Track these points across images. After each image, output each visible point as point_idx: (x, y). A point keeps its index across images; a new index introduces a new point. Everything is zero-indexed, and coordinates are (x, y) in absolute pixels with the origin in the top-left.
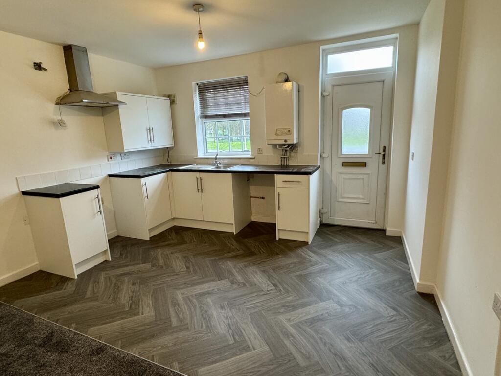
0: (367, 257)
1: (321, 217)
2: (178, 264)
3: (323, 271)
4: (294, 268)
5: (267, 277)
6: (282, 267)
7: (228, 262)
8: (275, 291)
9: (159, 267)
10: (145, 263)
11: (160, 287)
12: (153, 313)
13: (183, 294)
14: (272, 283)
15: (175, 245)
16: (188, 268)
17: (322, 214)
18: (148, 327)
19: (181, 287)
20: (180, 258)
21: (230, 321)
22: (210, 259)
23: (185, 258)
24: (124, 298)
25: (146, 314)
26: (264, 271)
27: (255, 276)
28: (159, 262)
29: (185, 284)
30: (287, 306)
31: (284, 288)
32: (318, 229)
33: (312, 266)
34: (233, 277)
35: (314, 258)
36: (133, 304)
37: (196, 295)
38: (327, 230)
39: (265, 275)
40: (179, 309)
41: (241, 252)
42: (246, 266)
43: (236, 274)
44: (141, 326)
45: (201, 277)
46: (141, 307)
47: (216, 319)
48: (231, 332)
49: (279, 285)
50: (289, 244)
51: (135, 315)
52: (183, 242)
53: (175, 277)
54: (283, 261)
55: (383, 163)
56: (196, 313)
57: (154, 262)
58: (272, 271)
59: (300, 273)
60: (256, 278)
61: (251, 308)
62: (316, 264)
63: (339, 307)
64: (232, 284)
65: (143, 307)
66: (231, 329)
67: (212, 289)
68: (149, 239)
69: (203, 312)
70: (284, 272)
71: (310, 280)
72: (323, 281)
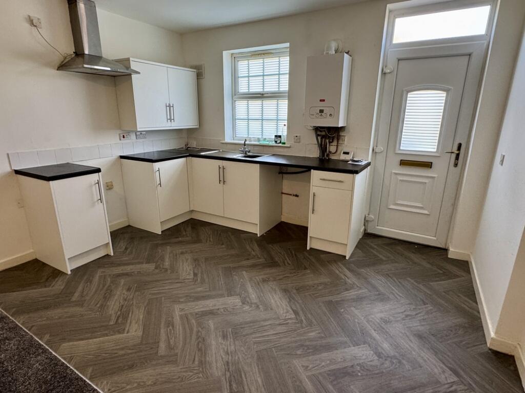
0: (421, 286)
1: (366, 224)
2: (185, 269)
3: (360, 299)
4: (324, 291)
5: (288, 300)
6: (308, 287)
7: (244, 273)
8: (294, 321)
9: (163, 270)
10: (149, 263)
11: (158, 296)
12: (140, 333)
13: (182, 310)
14: (292, 309)
15: (188, 243)
16: (195, 275)
17: (367, 221)
18: (130, 351)
19: (181, 300)
20: (189, 261)
21: (230, 358)
22: (223, 266)
23: (195, 261)
24: (113, 307)
25: (132, 333)
26: (285, 291)
27: (273, 296)
28: (164, 263)
29: (187, 296)
30: (306, 346)
31: (307, 319)
32: (360, 239)
33: (347, 290)
34: (246, 294)
35: (351, 279)
36: (121, 317)
37: (196, 314)
38: (372, 242)
39: (286, 297)
40: (172, 332)
41: (262, 260)
42: (264, 281)
43: (250, 290)
44: (122, 349)
45: (207, 290)
46: (129, 321)
47: (214, 352)
48: (228, 374)
49: (301, 313)
50: (322, 256)
51: (119, 332)
52: (198, 241)
53: (179, 285)
54: (310, 279)
55: (456, 165)
56: (191, 339)
57: (158, 263)
58: (295, 291)
59: (330, 298)
60: (274, 299)
61: (259, 343)
62: (352, 287)
63: (376, 358)
64: (243, 303)
65: (131, 322)
66: (229, 370)
67: (218, 308)
68: (160, 233)
69: (200, 339)
70: (310, 295)
71: (342, 310)
72: (359, 314)
